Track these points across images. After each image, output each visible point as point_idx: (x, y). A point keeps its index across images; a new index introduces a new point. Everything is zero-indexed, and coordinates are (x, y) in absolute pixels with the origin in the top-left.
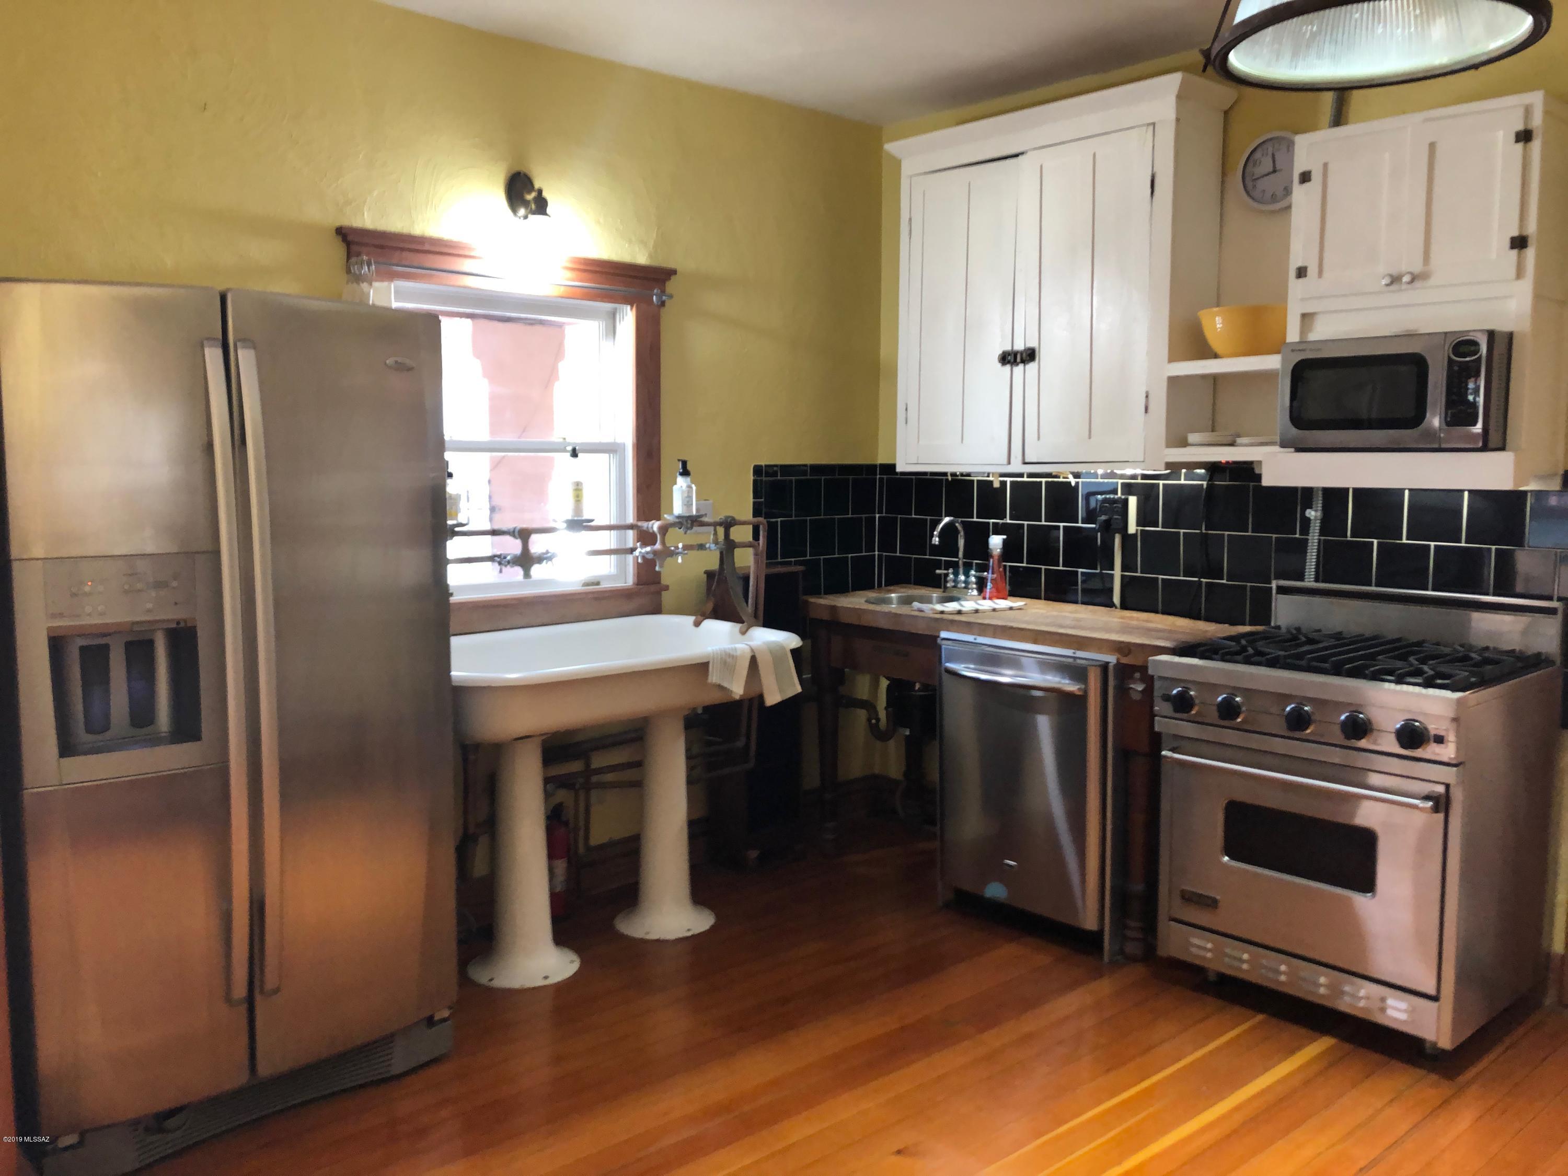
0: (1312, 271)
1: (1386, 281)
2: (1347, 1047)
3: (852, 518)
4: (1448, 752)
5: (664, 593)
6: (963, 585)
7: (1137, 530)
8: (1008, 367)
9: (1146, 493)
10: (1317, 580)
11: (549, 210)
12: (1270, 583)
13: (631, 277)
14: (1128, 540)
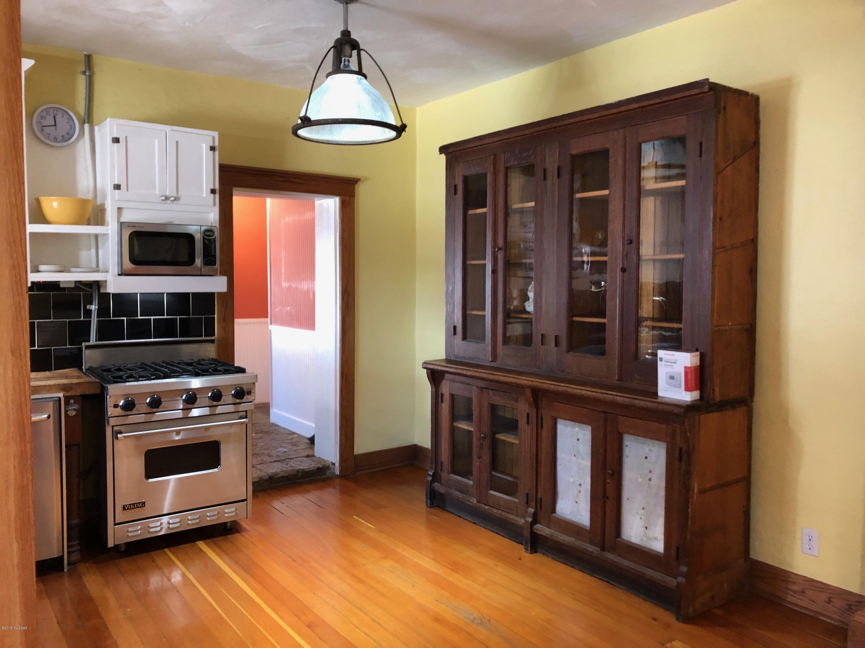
0: (124, 186)
1: (163, 198)
4: (253, 397)
10: (97, 341)
12: (81, 345)
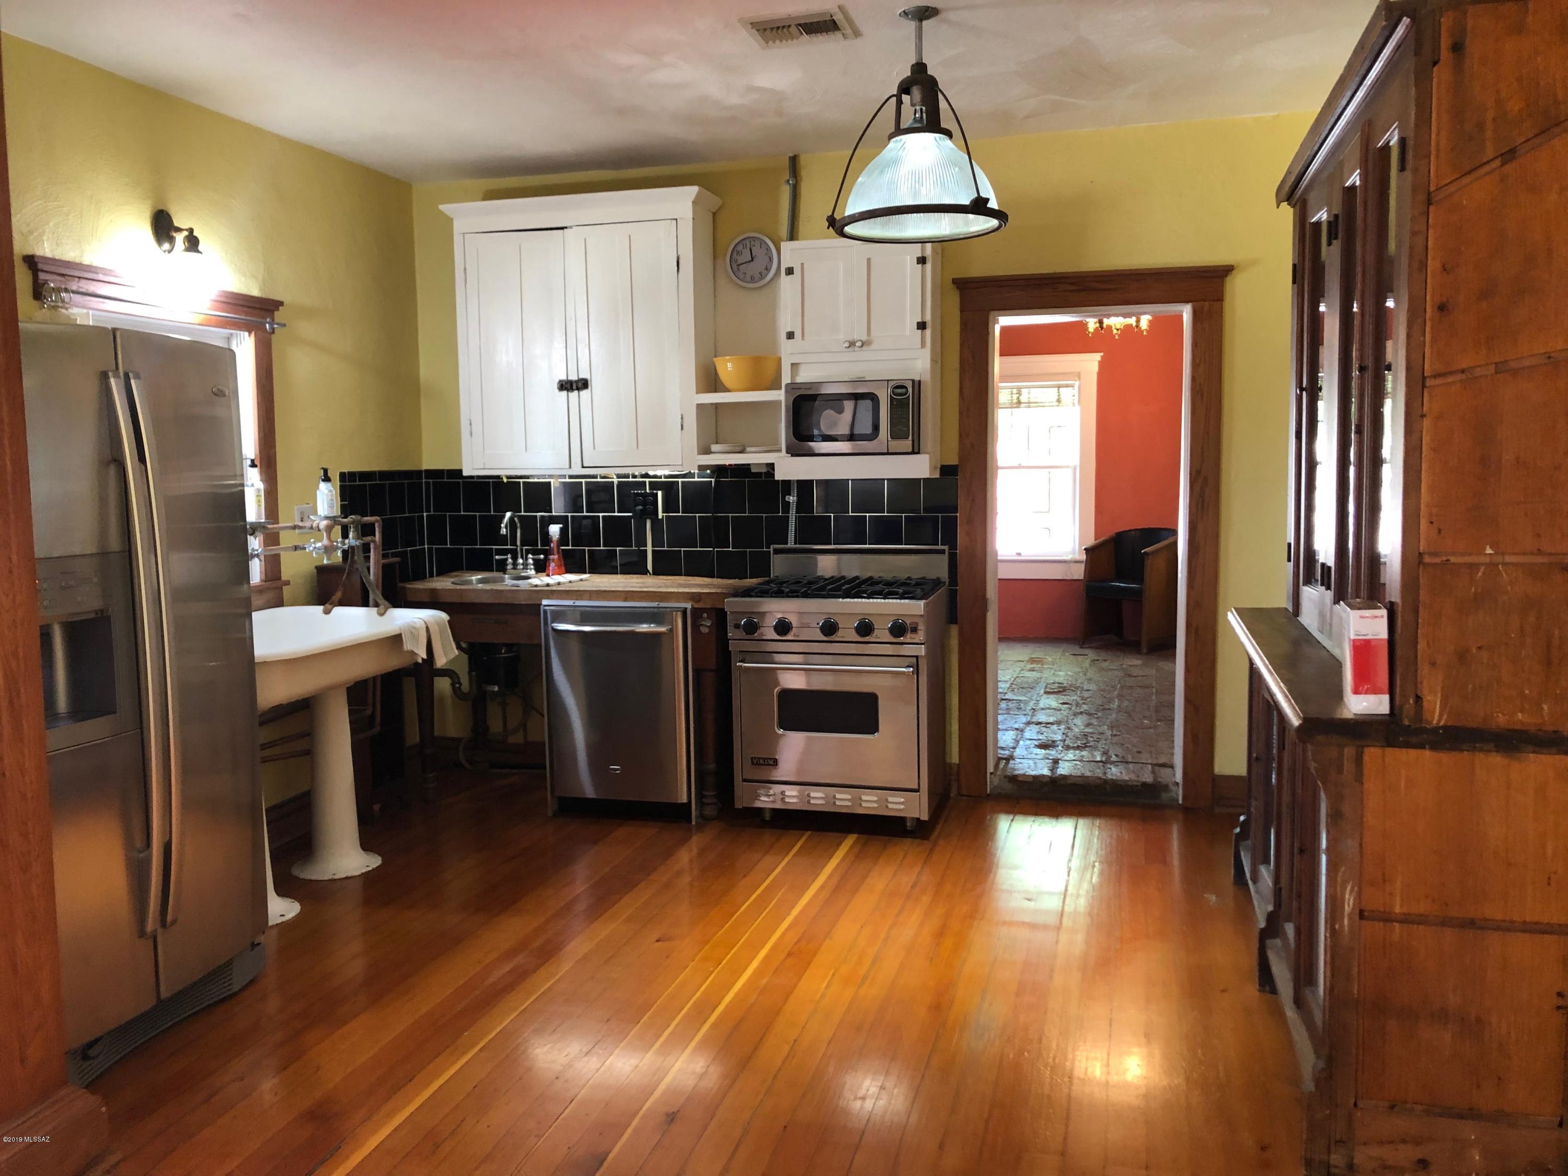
0: (798, 334)
1: (847, 345)
2: (866, 837)
3: (408, 517)
4: (920, 636)
5: (285, 588)
6: (522, 567)
7: (663, 516)
8: (565, 393)
9: (669, 487)
10: (795, 543)
11: (200, 248)
12: (769, 547)
13: (249, 307)
14: (656, 523)
